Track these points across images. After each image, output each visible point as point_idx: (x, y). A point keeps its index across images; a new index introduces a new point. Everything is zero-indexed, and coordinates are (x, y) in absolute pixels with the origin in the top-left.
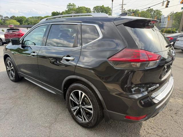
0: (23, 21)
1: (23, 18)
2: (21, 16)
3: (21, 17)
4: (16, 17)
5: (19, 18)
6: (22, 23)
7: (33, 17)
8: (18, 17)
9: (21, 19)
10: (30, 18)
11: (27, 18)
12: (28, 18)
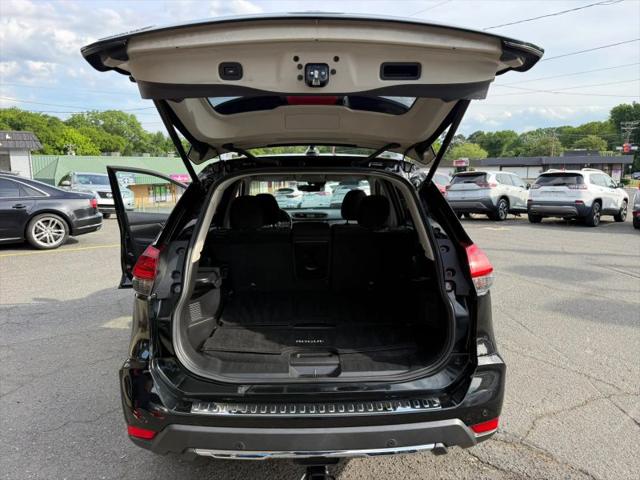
0: (502, 145)
1: (505, 137)
2: (501, 130)
3: (499, 134)
4: (486, 133)
5: (494, 136)
6: (500, 152)
7: (539, 131)
8: (490, 134)
9: (499, 138)
10: (529, 133)
11: (519, 134)
12: (523, 135)
